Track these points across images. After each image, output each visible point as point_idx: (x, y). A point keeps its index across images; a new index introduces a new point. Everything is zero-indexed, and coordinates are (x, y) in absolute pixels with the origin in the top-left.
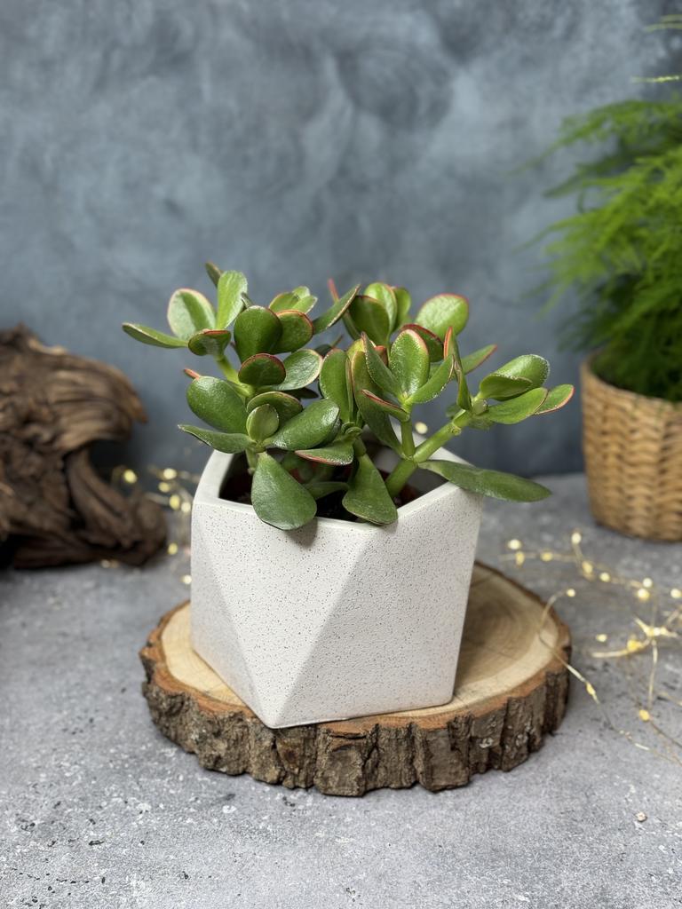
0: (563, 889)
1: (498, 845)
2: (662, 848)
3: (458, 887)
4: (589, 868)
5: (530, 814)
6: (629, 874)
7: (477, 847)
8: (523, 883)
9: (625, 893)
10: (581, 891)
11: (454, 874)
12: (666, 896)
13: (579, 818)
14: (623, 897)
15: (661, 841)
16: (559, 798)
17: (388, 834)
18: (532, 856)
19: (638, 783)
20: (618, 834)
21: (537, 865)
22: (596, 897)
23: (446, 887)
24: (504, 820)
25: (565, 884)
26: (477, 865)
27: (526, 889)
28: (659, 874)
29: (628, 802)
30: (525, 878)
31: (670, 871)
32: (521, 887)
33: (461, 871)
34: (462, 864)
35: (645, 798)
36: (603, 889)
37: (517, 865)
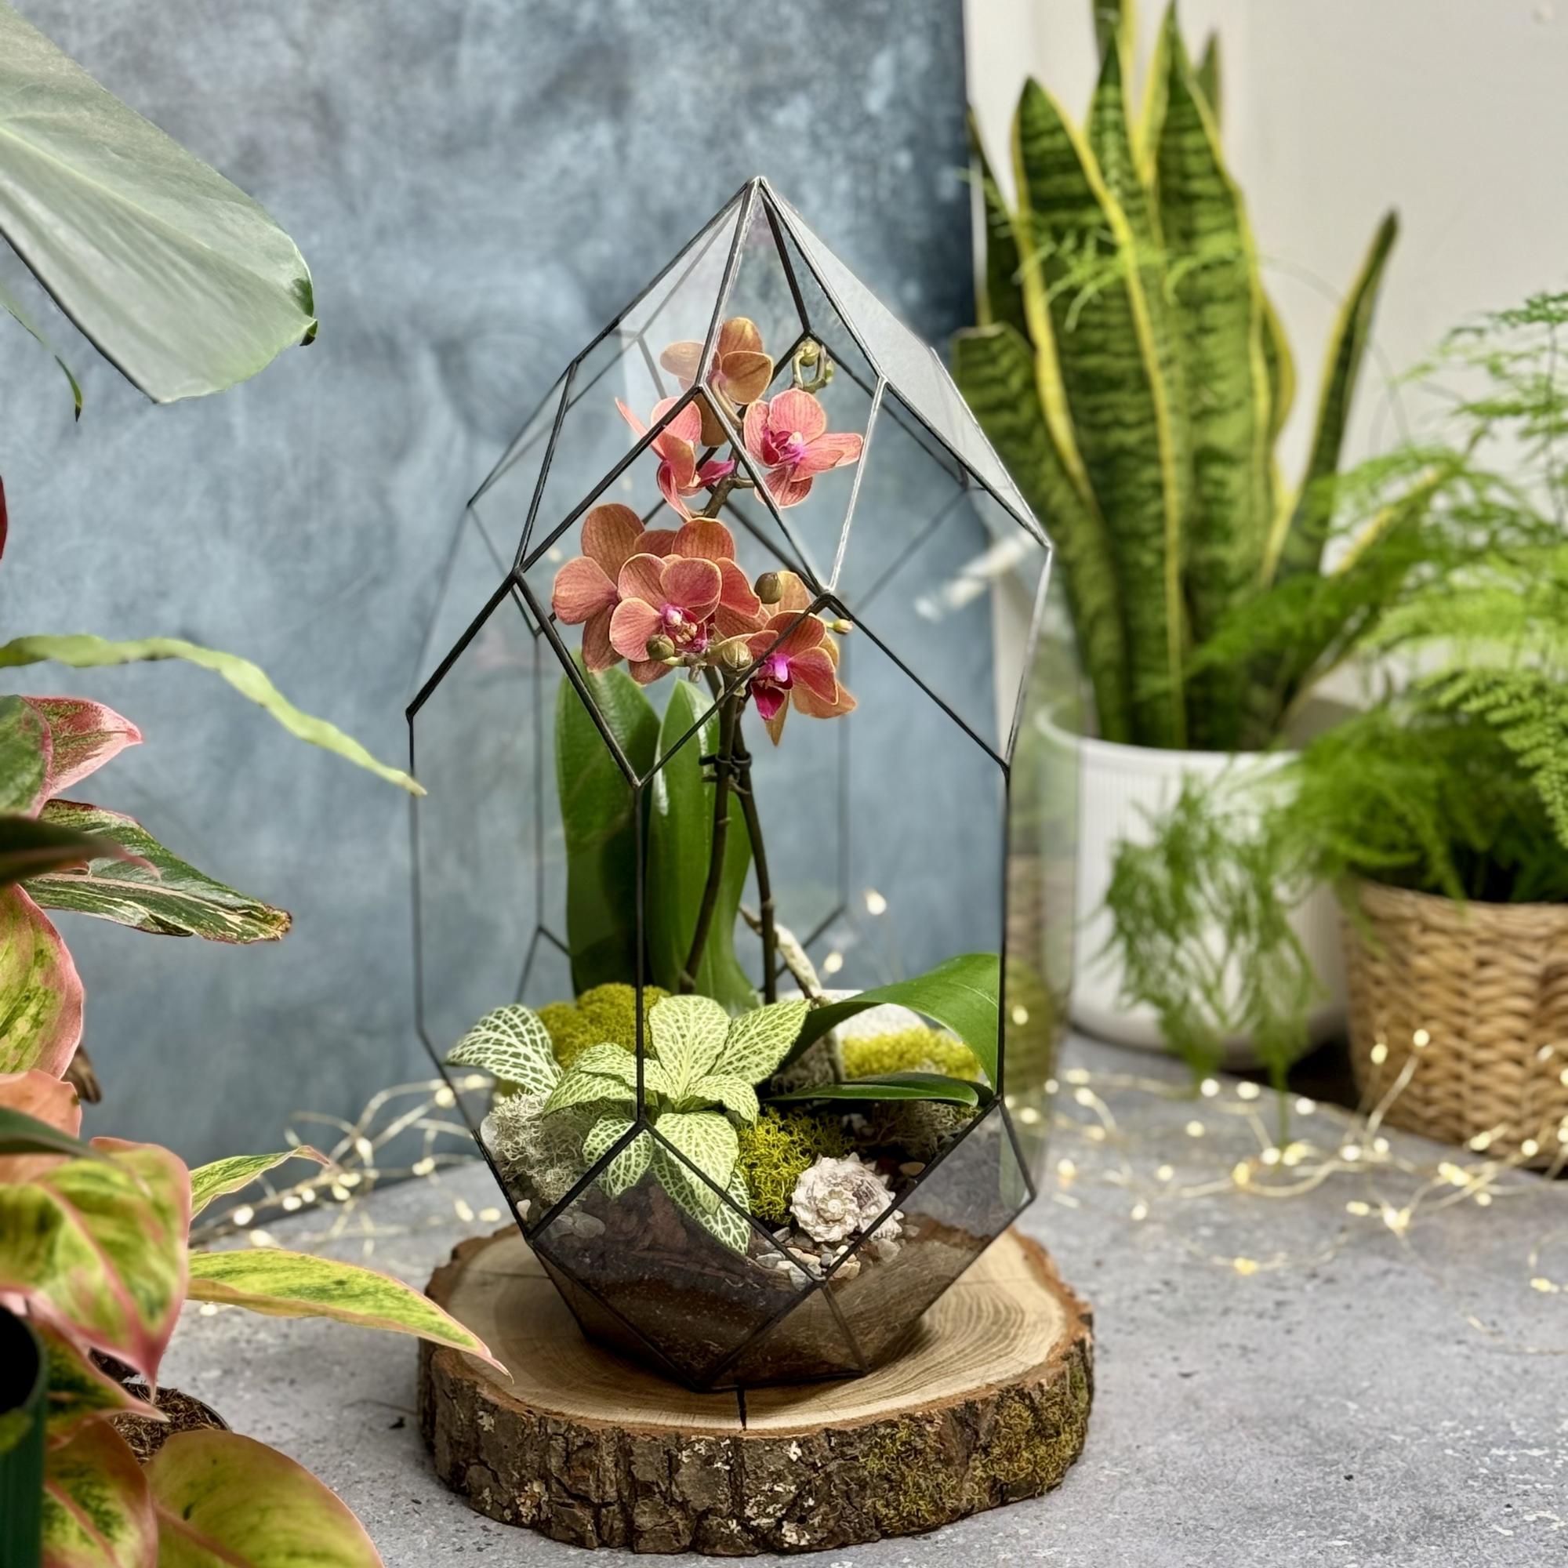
0: (1377, 1521)
1: (1249, 1503)
2: (1449, 1452)
3: (1250, 1554)
4: (1385, 1492)
5: (1252, 1462)
6: (1440, 1488)
7: (1227, 1512)
8: (1325, 1529)
9: (1453, 1505)
10: (1401, 1517)
11: (1230, 1545)
12: (1504, 1495)
13: (1319, 1450)
14: (1455, 1509)
15: (1442, 1446)
16: (1274, 1440)
17: (1095, 1530)
18: (1304, 1502)
19: (1349, 1397)
20: (1383, 1454)
21: (1318, 1508)
22: (1424, 1518)
23: (1235, 1559)
24: (1229, 1477)
25: (1374, 1516)
26: (1246, 1529)
27: (1334, 1533)
28: (1475, 1477)
29: (1360, 1420)
30: (1319, 1524)
31: (1485, 1471)
32: (1324, 1533)
33: (1235, 1540)
34: (1227, 1532)
35: (1376, 1409)
36: (1425, 1509)
37: (1297, 1515)
